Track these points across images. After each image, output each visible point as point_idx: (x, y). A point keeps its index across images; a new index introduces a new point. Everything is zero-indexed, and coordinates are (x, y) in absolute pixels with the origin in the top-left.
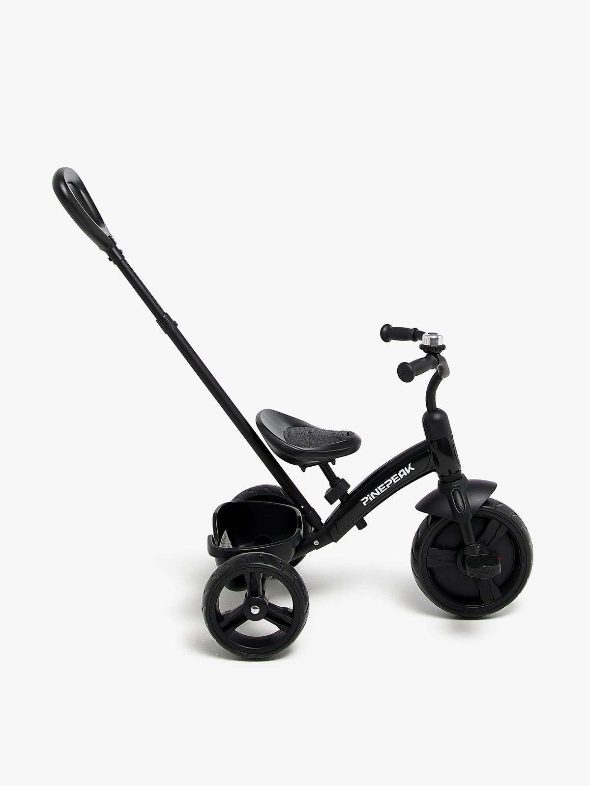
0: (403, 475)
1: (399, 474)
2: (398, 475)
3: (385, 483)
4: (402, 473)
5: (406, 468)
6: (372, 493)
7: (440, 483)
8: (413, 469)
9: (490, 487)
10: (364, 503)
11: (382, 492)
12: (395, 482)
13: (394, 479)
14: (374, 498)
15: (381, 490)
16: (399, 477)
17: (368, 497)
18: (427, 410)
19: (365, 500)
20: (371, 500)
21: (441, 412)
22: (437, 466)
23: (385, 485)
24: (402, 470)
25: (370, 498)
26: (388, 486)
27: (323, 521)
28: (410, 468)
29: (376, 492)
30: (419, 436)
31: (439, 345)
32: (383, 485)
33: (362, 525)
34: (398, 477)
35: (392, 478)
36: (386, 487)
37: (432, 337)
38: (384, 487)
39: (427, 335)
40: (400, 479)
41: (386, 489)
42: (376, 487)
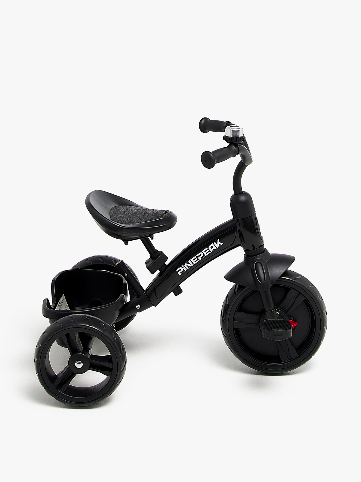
0: (213, 249)
1: (210, 248)
2: (208, 249)
3: (197, 256)
4: (212, 247)
5: (215, 243)
6: (186, 265)
7: (245, 256)
8: (221, 244)
9: (290, 260)
10: (179, 273)
11: (194, 263)
12: (206, 255)
13: (204, 252)
14: (188, 268)
15: (194, 261)
16: (210, 251)
17: (183, 268)
18: (234, 193)
19: (180, 270)
20: (185, 270)
21: (246, 194)
22: (243, 241)
23: (197, 257)
24: (212, 245)
25: (184, 268)
26: (199, 258)
27: (145, 288)
28: (219, 243)
29: (190, 264)
30: (227, 216)
31: (240, 136)
32: (195, 257)
33: (178, 291)
34: (208, 251)
35: (203, 251)
36: (198, 259)
37: (234, 129)
38: (197, 259)
39: (229, 128)
40: (210, 252)
41: (198, 261)
42: (190, 259)
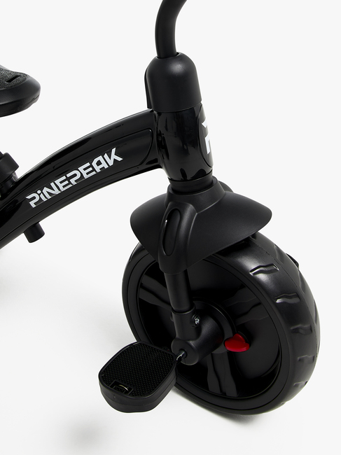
0: (101, 166)
1: (94, 164)
2: (91, 166)
3: (68, 175)
4: (99, 163)
5: (106, 156)
6: (45, 190)
7: (171, 192)
8: (119, 159)
10: (32, 204)
11: (63, 189)
12: (86, 176)
13: (83, 171)
14: (49, 197)
15: (61, 186)
16: (94, 170)
17: (39, 195)
18: (156, 55)
19: (34, 199)
20: (45, 199)
21: (183, 59)
23: (68, 179)
24: (100, 158)
25: (42, 196)
26: (73, 181)
28: (114, 156)
29: (52, 189)
30: (135, 102)
32: (64, 178)
33: (35, 234)
34: (91, 169)
35: (81, 169)
36: (70, 183)
38: (67, 182)
40: (94, 173)
41: (70, 186)
42: (53, 180)
